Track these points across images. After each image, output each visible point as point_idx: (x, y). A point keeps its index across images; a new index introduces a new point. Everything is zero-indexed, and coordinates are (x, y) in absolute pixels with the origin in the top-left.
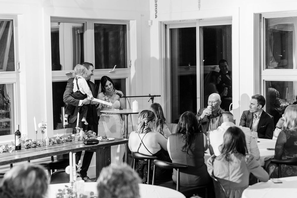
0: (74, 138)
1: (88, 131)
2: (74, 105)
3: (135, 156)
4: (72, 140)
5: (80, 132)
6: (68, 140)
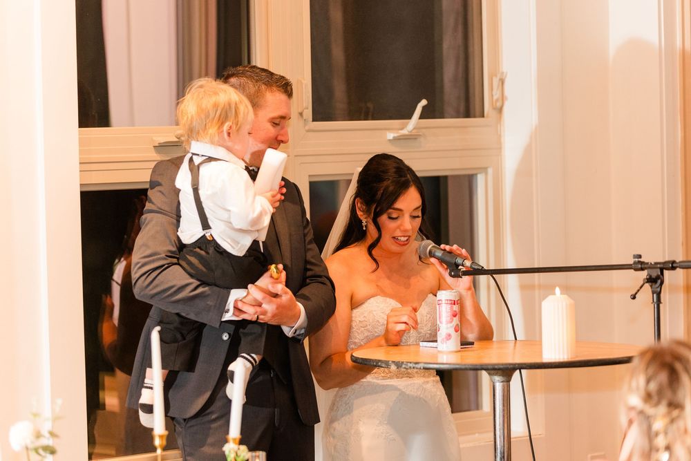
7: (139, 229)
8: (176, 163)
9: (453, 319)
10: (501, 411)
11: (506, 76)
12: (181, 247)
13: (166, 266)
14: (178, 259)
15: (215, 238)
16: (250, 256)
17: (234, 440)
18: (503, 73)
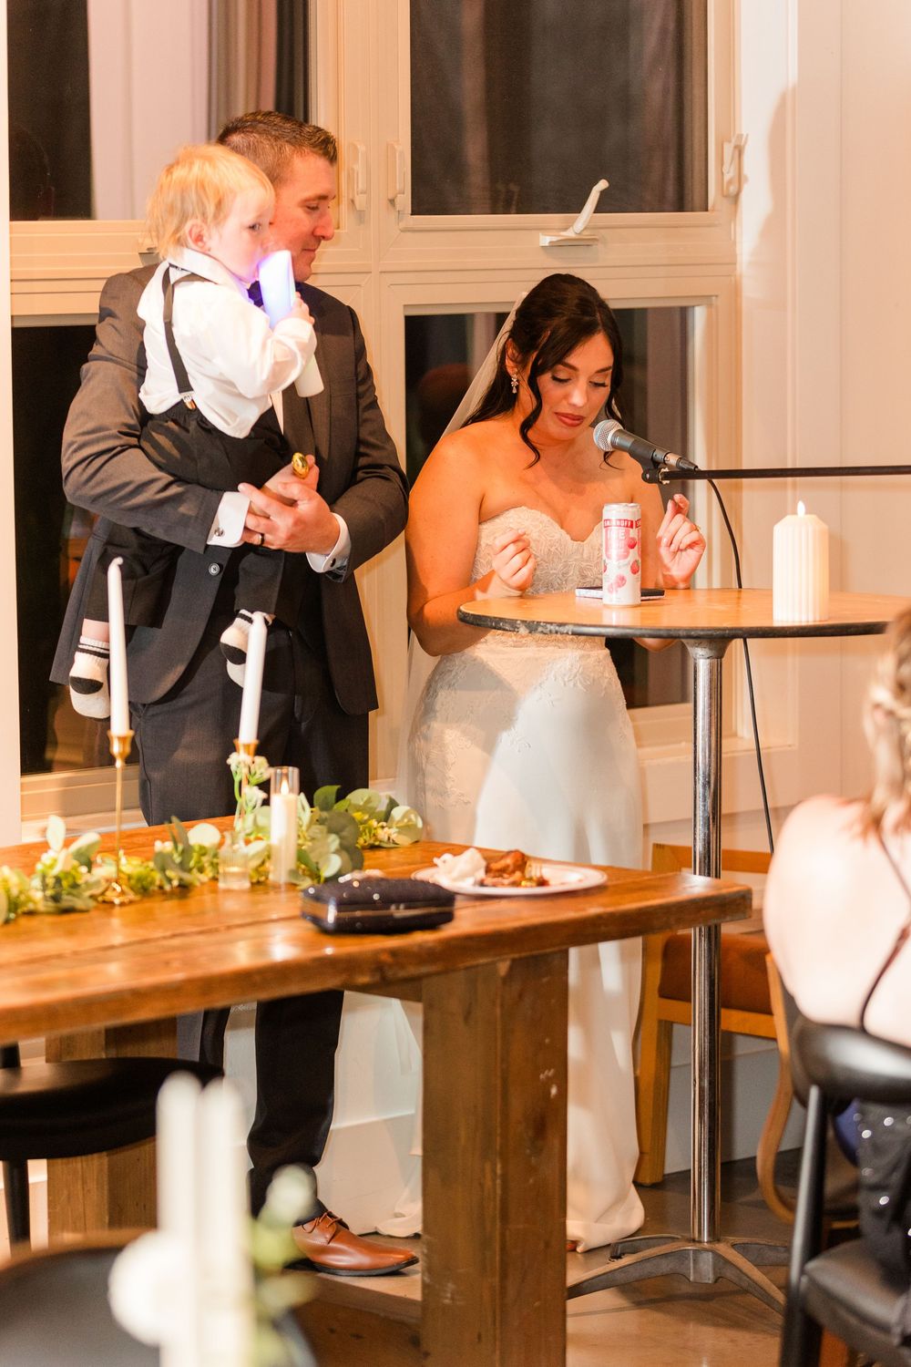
0: (215, 866)
1: (341, 796)
2: (160, 534)
3: (826, 1064)
4: (198, 878)
5: (266, 802)
6: (158, 877)
7: (79, 384)
8: (139, 278)
9: (628, 553)
10: (707, 705)
11: (746, 143)
12: (145, 417)
13: (119, 449)
14: (138, 437)
15: (198, 406)
16: (256, 438)
17: (247, 746)
18: (740, 136)
